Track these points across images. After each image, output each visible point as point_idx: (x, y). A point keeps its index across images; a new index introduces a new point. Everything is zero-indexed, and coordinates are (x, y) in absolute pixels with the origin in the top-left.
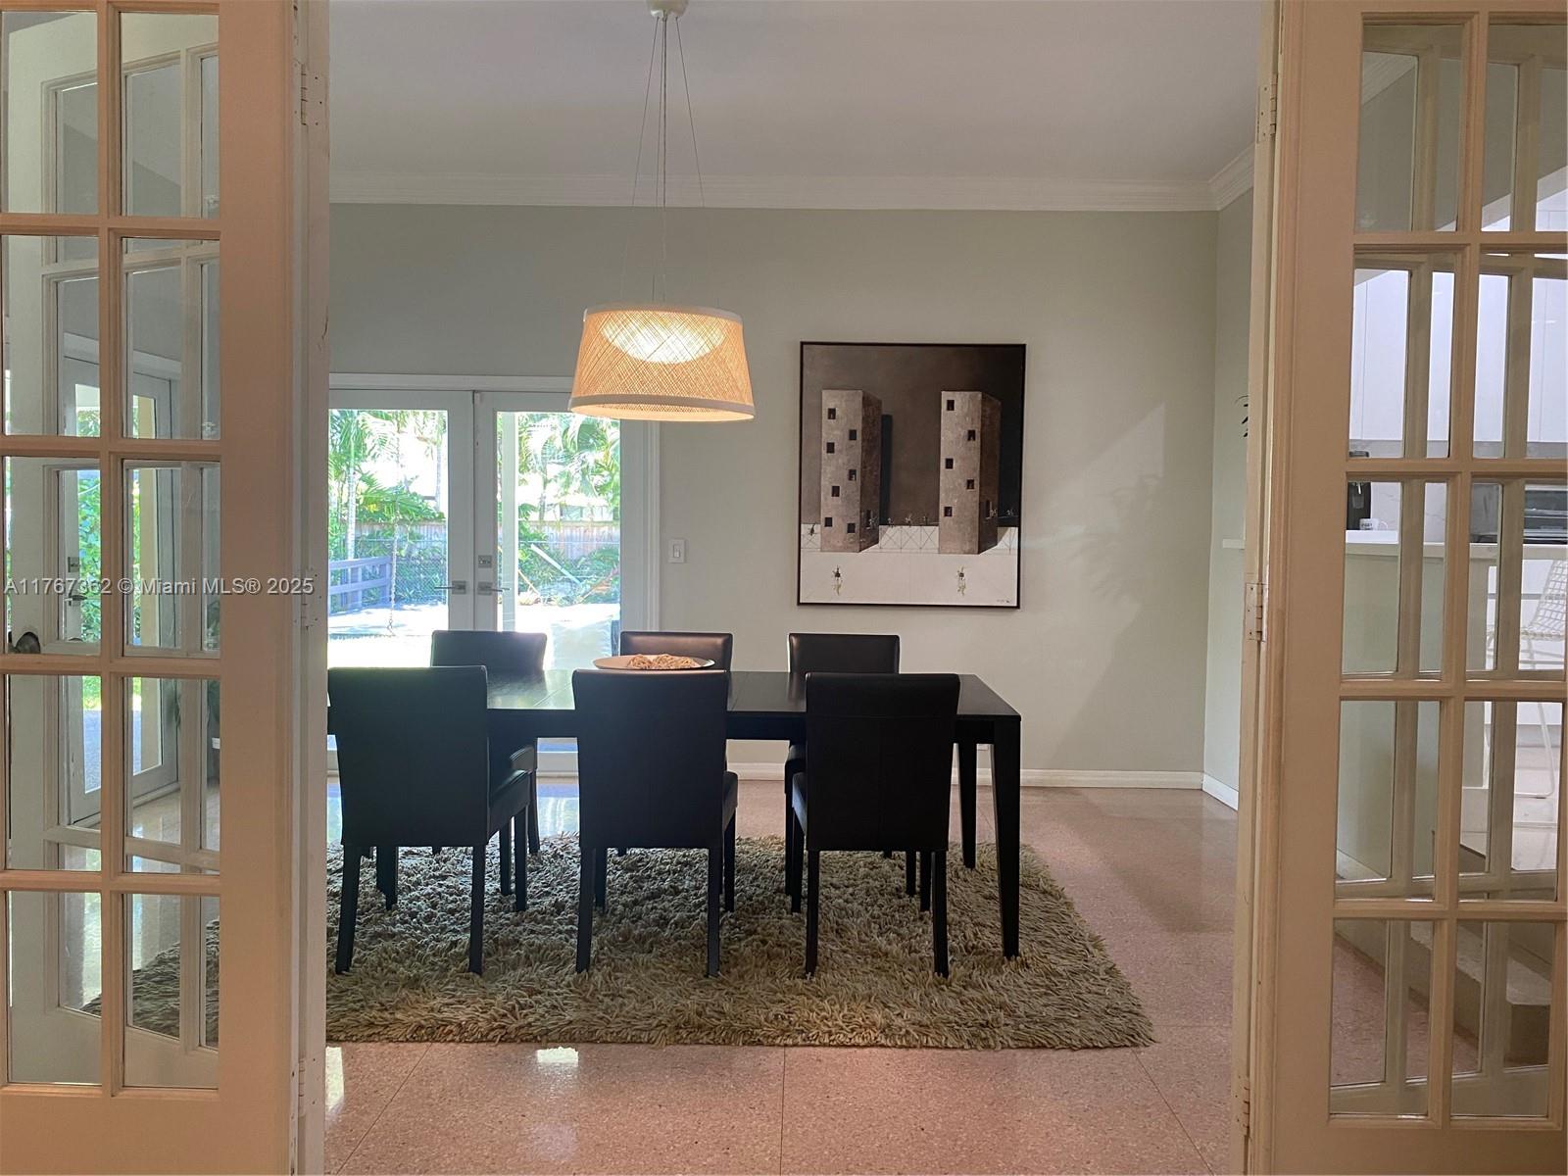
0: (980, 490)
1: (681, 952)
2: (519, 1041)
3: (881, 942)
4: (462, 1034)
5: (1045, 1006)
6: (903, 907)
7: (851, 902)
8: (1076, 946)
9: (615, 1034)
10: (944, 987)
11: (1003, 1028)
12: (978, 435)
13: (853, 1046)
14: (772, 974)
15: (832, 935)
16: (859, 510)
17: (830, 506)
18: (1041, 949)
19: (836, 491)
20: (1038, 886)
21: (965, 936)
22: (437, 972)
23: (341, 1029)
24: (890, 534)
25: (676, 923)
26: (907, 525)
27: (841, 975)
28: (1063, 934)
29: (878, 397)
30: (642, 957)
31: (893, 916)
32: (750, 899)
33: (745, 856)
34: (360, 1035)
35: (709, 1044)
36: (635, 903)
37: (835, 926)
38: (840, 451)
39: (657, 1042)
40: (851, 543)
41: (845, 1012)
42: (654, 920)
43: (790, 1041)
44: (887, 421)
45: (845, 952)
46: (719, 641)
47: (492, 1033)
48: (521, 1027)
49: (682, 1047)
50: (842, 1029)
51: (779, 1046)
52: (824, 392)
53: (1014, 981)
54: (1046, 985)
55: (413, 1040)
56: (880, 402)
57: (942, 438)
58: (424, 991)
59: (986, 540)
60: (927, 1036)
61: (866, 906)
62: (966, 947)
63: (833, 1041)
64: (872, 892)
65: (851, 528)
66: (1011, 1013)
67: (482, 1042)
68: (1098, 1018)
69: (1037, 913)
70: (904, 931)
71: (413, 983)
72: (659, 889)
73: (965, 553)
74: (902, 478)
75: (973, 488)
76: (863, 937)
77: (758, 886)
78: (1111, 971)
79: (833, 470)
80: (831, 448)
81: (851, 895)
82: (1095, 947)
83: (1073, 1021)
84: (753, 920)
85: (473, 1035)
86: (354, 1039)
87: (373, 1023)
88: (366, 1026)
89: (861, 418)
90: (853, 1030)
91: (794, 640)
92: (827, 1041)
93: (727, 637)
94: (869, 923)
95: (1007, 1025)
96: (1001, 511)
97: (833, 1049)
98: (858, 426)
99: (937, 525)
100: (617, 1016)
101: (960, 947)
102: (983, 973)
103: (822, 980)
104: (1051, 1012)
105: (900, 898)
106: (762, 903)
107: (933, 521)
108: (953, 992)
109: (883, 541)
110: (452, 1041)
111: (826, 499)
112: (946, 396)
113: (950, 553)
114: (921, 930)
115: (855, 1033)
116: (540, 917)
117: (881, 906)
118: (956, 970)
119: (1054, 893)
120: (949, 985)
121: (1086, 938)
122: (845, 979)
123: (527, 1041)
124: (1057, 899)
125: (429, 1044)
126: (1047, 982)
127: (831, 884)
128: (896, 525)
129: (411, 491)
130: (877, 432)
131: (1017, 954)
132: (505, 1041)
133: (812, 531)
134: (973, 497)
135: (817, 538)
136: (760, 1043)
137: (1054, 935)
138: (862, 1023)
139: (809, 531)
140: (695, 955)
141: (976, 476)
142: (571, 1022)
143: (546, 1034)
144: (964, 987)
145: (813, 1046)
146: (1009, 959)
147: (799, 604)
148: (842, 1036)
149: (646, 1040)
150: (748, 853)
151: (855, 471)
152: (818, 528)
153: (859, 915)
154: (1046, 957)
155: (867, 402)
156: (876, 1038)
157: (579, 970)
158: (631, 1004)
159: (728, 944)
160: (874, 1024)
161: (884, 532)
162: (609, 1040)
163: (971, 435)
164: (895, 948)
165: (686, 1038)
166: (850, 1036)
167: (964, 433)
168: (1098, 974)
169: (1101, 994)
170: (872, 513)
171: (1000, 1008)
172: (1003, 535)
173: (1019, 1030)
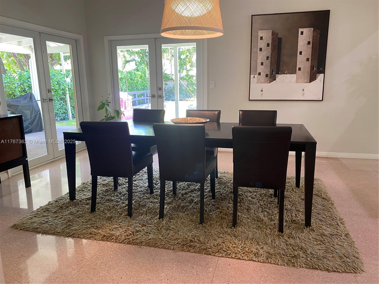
0: (311, 62)
1: (193, 214)
2: (133, 244)
3: (261, 215)
4: (117, 240)
5: (319, 250)
6: (272, 202)
7: (254, 199)
8: (334, 223)
9: (163, 245)
10: (281, 237)
11: (301, 258)
12: (311, 43)
13: (243, 259)
14: (221, 225)
15: (245, 211)
16: (270, 69)
17: (260, 69)
18: (320, 223)
19: (262, 64)
20: (321, 195)
21: (292, 216)
22: (118, 215)
23: (82, 234)
24: (280, 77)
25: (195, 202)
26: (285, 74)
27: (245, 228)
28: (329, 217)
29: (277, 32)
30: (181, 214)
31: (268, 205)
32: (221, 195)
33: (225, 178)
34: (87, 237)
35: (193, 252)
36: (186, 194)
37: (247, 208)
38: (264, 51)
39: (176, 250)
40: (267, 80)
41: (243, 245)
42: (189, 200)
43: (221, 255)
44: (280, 40)
45: (248, 218)
46: (217, 112)
47: (125, 241)
48: (134, 239)
49: (184, 253)
50: (240, 252)
51: (216, 256)
52: (259, 31)
53: (308, 237)
54: (320, 240)
55: (102, 240)
56: (278, 33)
57: (299, 45)
58: (111, 222)
59: (312, 78)
60: (271, 258)
61: (259, 200)
62: (291, 220)
63: (236, 256)
64: (262, 195)
65: (267, 76)
66: (305, 252)
67: (122, 243)
68: (341, 258)
69: (320, 207)
70: (270, 212)
71: (110, 219)
72: (194, 189)
73: (305, 83)
74: (285, 58)
75: (309, 61)
76: (256, 213)
77: (225, 190)
78: (347, 235)
79: (261, 57)
80: (261, 50)
81: (255, 195)
82: (341, 223)
83: (330, 259)
84: (220, 203)
85: (119, 241)
86: (85, 238)
87: (91, 233)
88: (90, 234)
89: (271, 39)
90: (244, 253)
91: (241, 112)
92: (234, 256)
93: (219, 111)
94: (259, 207)
95: (303, 257)
96: (318, 69)
97: (236, 260)
98: (270, 42)
99: (296, 74)
100: (165, 238)
101: (289, 220)
102: (297, 232)
103: (237, 230)
104: (321, 253)
105: (271, 198)
106: (225, 196)
107: (294, 72)
108: (284, 239)
109: (277, 79)
110: (113, 242)
111: (259, 66)
112: (300, 30)
113: (300, 83)
114: (276, 212)
115: (244, 255)
116: (155, 197)
117: (264, 201)
118: (286, 231)
119: (327, 199)
120: (283, 236)
121: (338, 219)
122: (246, 230)
123: (135, 244)
124: (328, 201)
125: (106, 242)
126: (321, 239)
127: (249, 191)
128: (282, 74)
129: (165, 73)
130: (276, 43)
131: (310, 226)
132: (129, 244)
133: (254, 77)
134: (309, 64)
135: (256, 79)
136: (210, 254)
137: (325, 217)
138: (247, 251)
139: (253, 77)
140: (198, 215)
141: (310, 57)
142: (150, 239)
143: (141, 243)
144: (289, 238)
145: (229, 258)
146: (307, 227)
147: (249, 100)
148: (240, 255)
149: (172, 249)
150: (226, 177)
151: (269, 57)
152: (256, 76)
153: (256, 204)
154: (321, 227)
155: (273, 34)
156: (252, 257)
157: (159, 218)
158: (172, 233)
159: (209, 212)
160: (252, 252)
161: (278, 77)
162: (160, 247)
163: (309, 43)
164: (266, 219)
165: (186, 250)
166: (243, 255)
167: (306, 42)
168: (341, 236)
169: (342, 246)
170: (274, 70)
171: (301, 249)
172: (318, 76)
173: (307, 260)
